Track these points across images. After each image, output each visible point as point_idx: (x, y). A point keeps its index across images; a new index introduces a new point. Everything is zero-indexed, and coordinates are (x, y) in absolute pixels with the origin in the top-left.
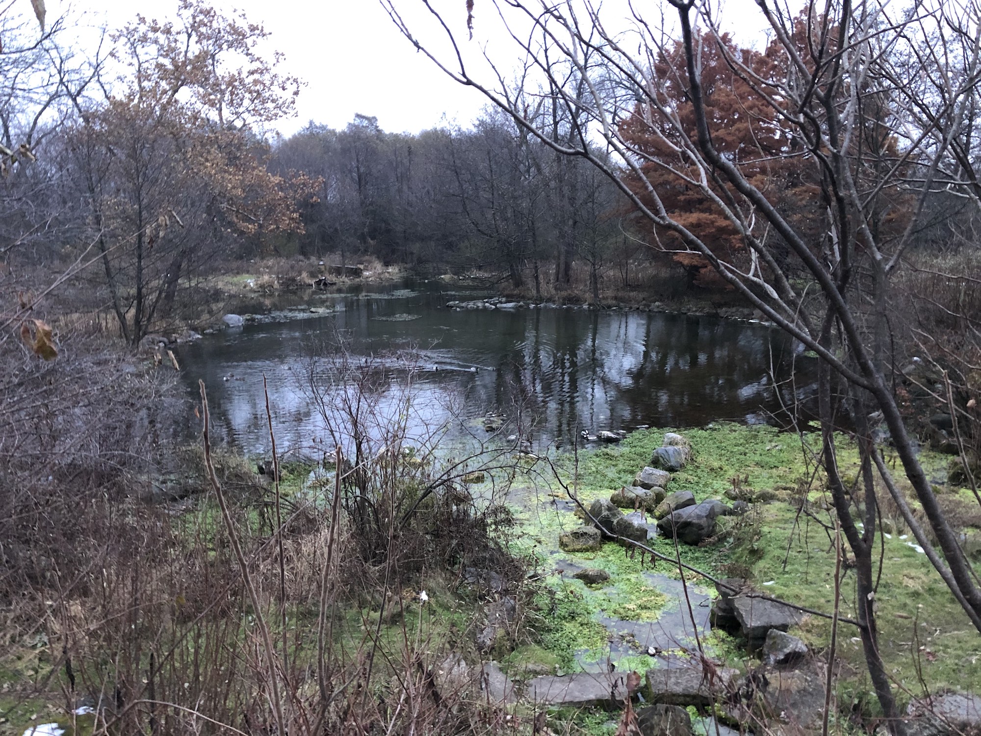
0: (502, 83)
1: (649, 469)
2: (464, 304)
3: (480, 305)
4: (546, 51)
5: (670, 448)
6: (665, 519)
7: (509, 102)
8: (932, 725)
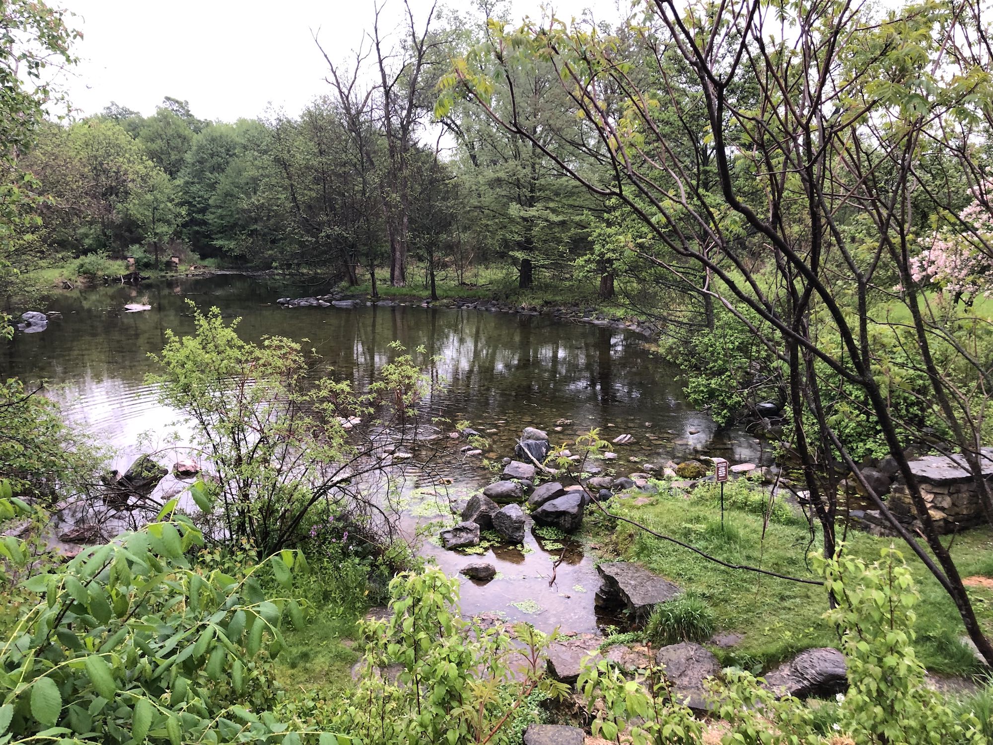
0: (334, 73)
1: (514, 463)
2: (296, 301)
3: (315, 303)
4: (377, 45)
5: (530, 441)
6: (539, 510)
7: (341, 92)
8: (805, 679)
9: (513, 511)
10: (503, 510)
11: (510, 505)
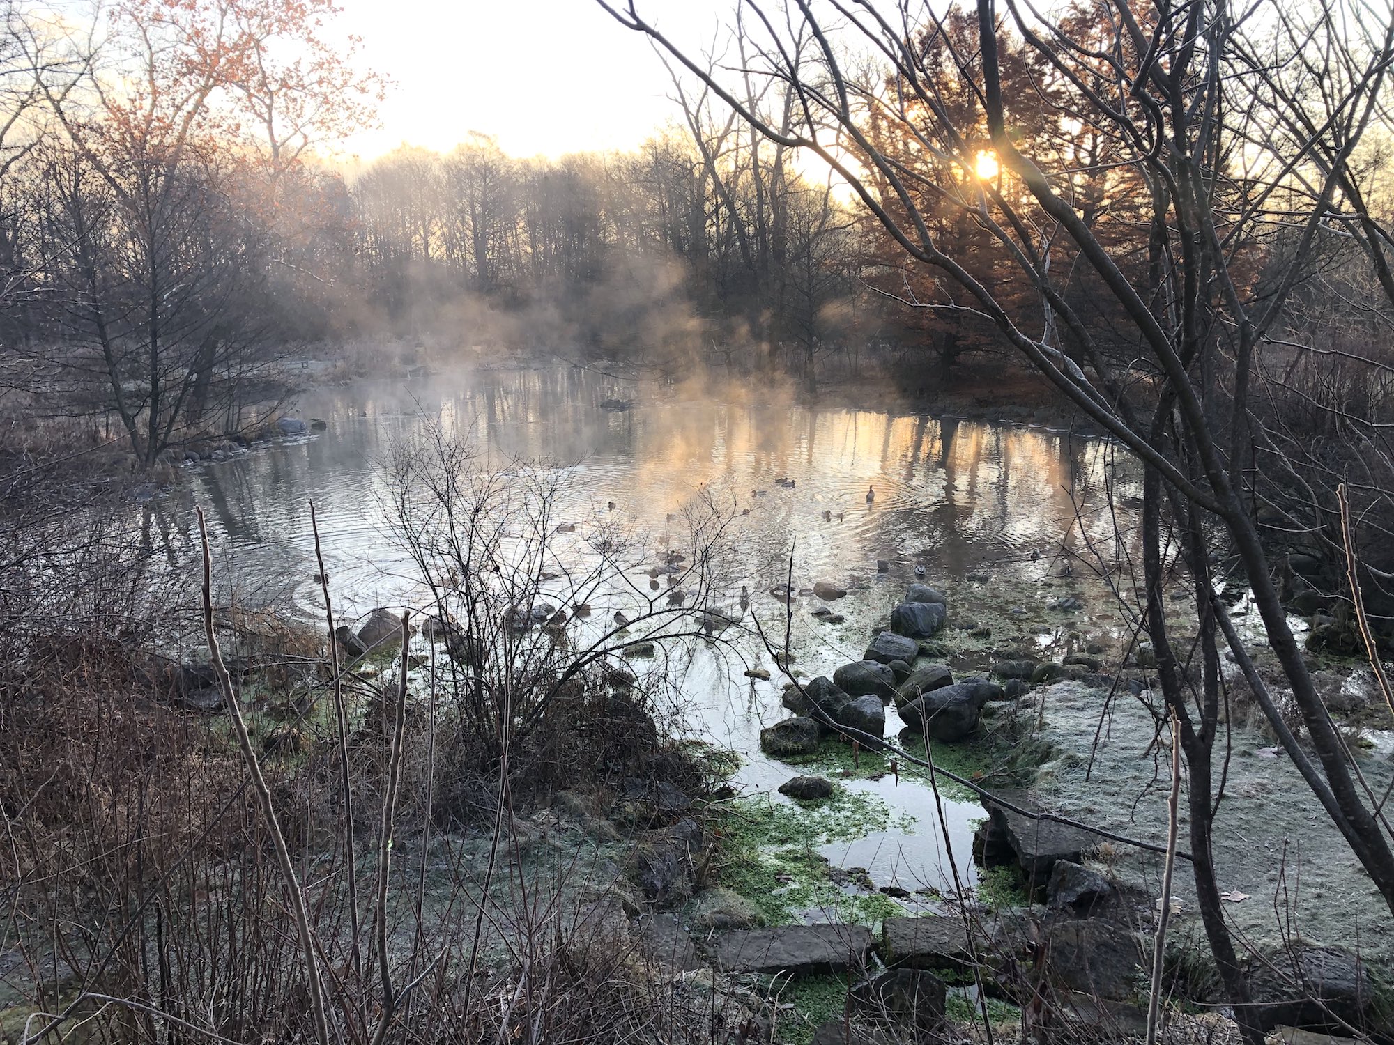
0: (678, 85)
1: (888, 635)
5: (916, 604)
7: (688, 112)
9: (868, 703)
10: (854, 703)
11: (866, 697)
